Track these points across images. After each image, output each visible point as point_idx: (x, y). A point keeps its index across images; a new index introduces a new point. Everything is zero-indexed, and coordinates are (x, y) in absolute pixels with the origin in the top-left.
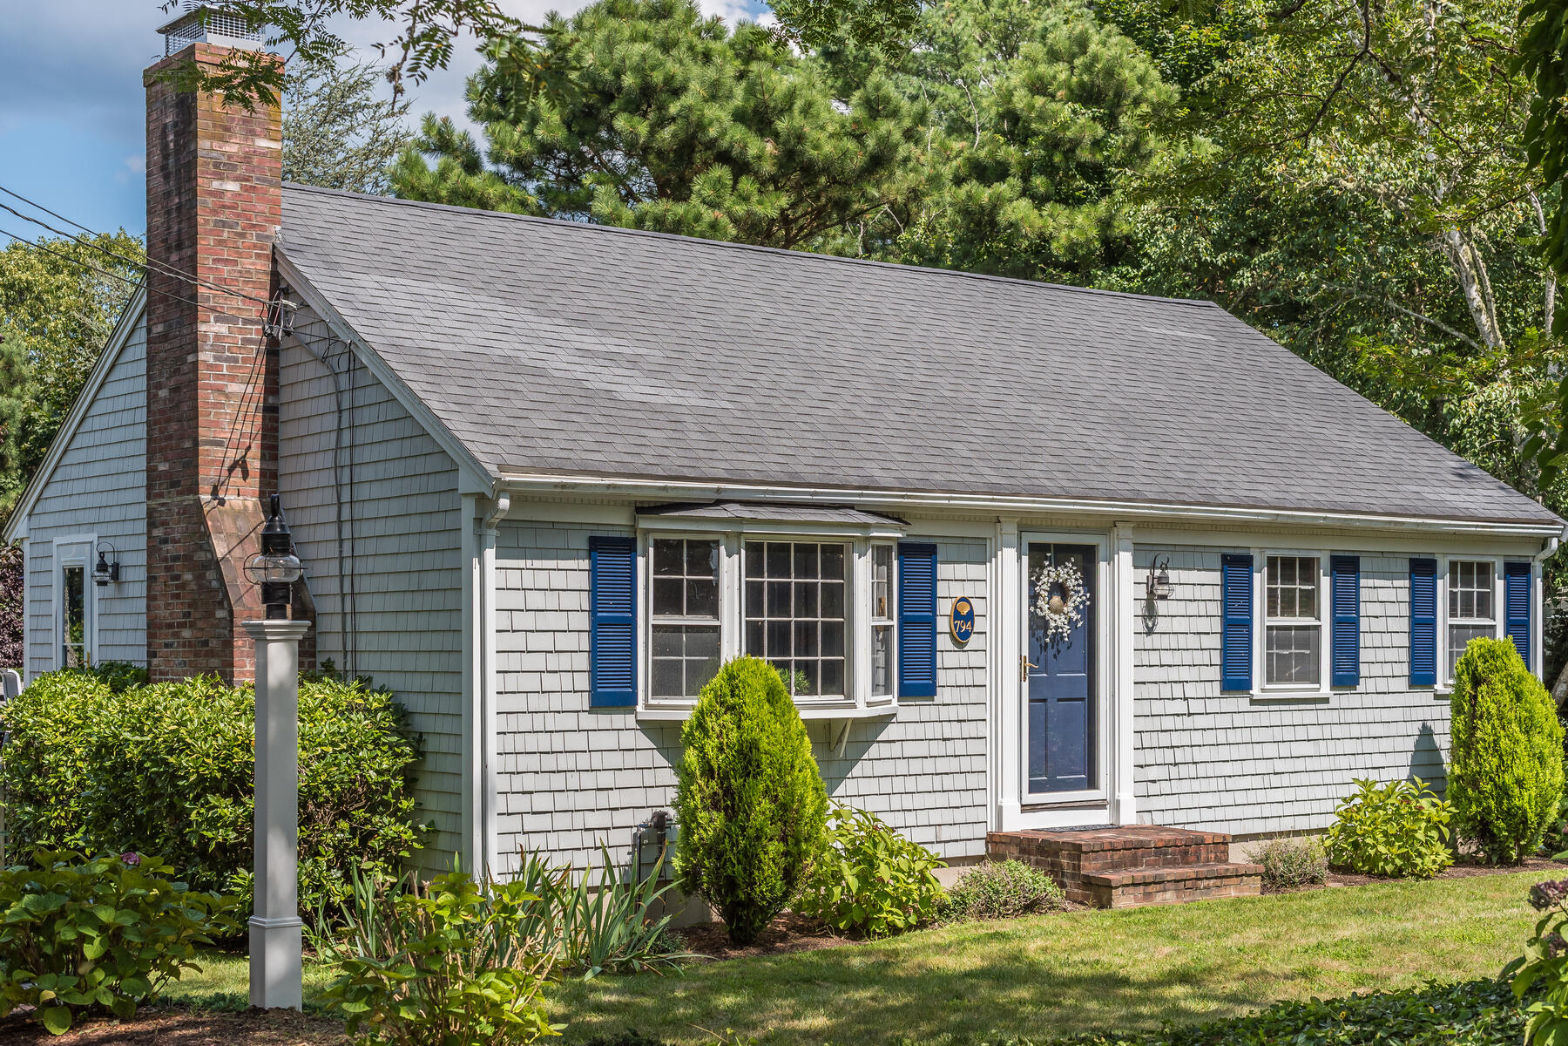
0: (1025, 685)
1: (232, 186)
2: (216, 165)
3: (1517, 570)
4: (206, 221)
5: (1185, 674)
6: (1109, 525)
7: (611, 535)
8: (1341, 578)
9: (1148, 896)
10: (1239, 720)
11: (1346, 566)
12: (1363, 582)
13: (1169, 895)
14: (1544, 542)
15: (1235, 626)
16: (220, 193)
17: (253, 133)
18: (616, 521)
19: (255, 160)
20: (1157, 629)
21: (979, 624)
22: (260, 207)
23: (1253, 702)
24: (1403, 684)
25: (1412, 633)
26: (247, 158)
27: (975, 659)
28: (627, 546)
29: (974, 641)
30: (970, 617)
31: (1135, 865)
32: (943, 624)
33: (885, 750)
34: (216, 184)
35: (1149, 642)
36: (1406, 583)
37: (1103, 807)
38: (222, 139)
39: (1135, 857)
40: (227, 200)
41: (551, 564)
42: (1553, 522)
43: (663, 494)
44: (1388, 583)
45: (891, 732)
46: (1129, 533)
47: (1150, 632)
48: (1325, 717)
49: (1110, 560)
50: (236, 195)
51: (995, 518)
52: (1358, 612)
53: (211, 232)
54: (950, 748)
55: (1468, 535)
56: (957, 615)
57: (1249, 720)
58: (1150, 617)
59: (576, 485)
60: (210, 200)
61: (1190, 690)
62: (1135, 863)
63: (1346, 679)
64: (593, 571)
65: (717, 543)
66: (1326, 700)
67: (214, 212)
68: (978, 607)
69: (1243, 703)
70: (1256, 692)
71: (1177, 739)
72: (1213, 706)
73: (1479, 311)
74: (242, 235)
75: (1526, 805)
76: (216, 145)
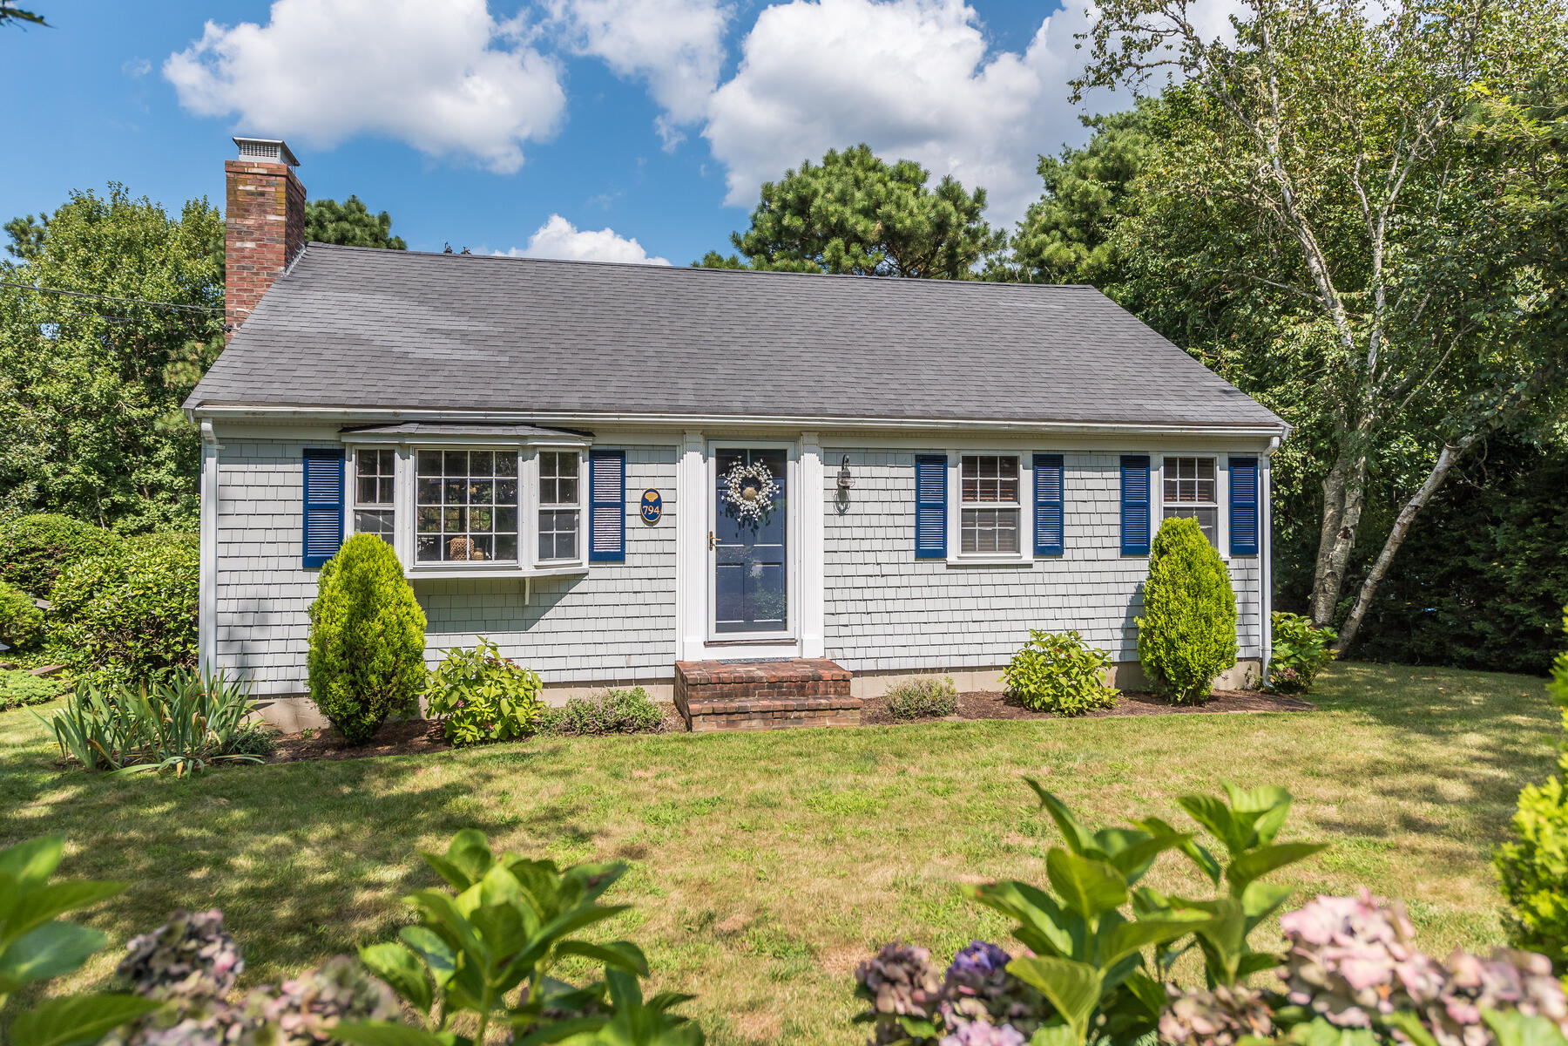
0: (713, 553)
1: (250, 245)
2: (239, 233)
3: (1243, 465)
4: (232, 267)
5: (877, 545)
6: (795, 435)
7: (325, 447)
8: (1042, 472)
9: (731, 723)
10: (933, 580)
11: (1049, 462)
12: (1067, 474)
13: (754, 723)
14: (1266, 441)
15: (930, 507)
16: (242, 250)
17: (266, 212)
18: (327, 438)
19: (266, 228)
20: (848, 511)
21: (666, 508)
22: (270, 256)
23: (949, 567)
24: (1116, 553)
25: (1123, 514)
26: (260, 227)
27: (664, 534)
28: (338, 455)
29: (663, 521)
30: (658, 503)
31: (747, 696)
32: (633, 508)
33: (577, 600)
34: (238, 244)
35: (839, 521)
36: (1118, 474)
37: (794, 644)
38: (243, 217)
39: (747, 689)
40: (246, 253)
41: (271, 467)
42: (1277, 425)
43: (346, 417)
44: (1098, 475)
45: (582, 586)
46: (815, 440)
47: (842, 513)
48: (1031, 578)
49: (797, 460)
50: (252, 250)
51: (681, 431)
52: (1062, 497)
53: (235, 273)
54: (640, 598)
55: (1170, 436)
56: (644, 502)
57: (945, 580)
58: (842, 502)
59: (264, 413)
60: (234, 254)
61: (882, 557)
62: (746, 694)
63: (1050, 549)
64: (306, 473)
65: (393, 452)
66: (1030, 566)
67: (238, 261)
68: (664, 496)
69: (939, 567)
70: (952, 558)
71: (868, 594)
72: (909, 569)
73: (1318, 276)
74: (257, 274)
75: (1189, 657)
76: (239, 221)
